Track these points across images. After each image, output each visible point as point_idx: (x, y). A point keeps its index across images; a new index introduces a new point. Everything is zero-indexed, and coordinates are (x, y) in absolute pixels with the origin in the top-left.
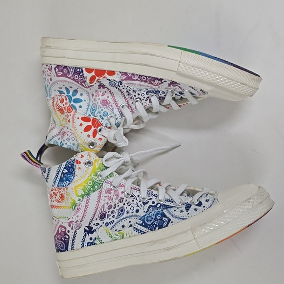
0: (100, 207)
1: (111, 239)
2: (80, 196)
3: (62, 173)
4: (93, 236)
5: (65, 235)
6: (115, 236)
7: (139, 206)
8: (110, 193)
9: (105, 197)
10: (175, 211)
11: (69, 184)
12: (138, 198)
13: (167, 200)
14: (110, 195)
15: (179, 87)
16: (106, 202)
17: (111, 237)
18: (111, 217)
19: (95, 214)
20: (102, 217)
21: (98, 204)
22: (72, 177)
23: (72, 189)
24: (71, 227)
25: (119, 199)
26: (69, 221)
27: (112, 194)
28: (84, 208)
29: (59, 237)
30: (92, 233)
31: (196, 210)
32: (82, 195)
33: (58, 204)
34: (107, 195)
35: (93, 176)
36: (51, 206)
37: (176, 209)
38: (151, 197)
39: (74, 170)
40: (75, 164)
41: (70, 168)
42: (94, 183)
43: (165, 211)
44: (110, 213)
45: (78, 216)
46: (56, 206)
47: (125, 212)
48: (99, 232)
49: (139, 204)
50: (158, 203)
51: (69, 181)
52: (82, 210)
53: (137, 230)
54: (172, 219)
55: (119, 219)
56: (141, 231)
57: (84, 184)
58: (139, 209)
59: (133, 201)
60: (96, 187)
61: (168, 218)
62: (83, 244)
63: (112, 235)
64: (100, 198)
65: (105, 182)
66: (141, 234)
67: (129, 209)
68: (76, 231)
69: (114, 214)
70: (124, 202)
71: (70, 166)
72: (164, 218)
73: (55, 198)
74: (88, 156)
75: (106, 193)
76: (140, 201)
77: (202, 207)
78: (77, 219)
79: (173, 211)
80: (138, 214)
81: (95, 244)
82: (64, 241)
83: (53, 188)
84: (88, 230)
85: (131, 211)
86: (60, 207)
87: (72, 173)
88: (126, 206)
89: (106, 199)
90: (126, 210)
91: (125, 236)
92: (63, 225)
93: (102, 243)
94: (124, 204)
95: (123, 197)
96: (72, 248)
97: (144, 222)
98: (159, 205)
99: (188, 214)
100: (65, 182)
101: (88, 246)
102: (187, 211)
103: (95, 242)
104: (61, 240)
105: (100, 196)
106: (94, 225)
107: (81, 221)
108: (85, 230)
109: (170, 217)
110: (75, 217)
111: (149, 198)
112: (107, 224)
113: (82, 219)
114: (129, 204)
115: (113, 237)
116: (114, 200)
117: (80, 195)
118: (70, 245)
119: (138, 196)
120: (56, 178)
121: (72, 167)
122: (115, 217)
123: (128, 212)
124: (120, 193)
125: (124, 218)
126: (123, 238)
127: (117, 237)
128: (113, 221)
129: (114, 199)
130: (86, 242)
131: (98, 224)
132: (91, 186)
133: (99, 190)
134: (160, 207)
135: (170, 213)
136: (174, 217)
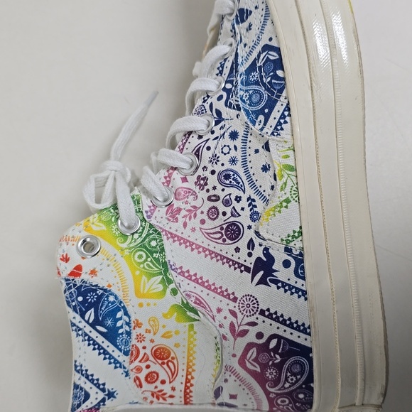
0: (206, 243)
1: (293, 204)
2: (166, 288)
3: (93, 325)
4: (279, 256)
5: (269, 351)
6: (288, 189)
7: (222, 132)
8: (179, 210)
9: (185, 225)
11: (126, 313)
12: (205, 138)
13: (221, 73)
14: (183, 213)
16: (198, 225)
17: (288, 201)
18: (238, 206)
19: (223, 257)
20: (233, 232)
21: (198, 247)
22: (111, 299)
23: (141, 305)
24: (247, 327)
25: (197, 189)
26: (229, 336)
27: (183, 206)
28: (199, 288)
29: (271, 374)
30: (271, 260)
32: (162, 281)
33: (180, 373)
34: (181, 220)
35: (125, 245)
36: (186, 403)
37: (241, 46)
39: (93, 289)
40: (78, 281)
41: (85, 300)
42: (142, 246)
43: (242, 69)
44: (228, 210)
45: (219, 310)
46: (188, 381)
47: (233, 167)
48: (271, 237)
49: (218, 133)
50: (225, 88)
51: (118, 309)
52: (204, 295)
53: (278, 128)
54: (264, 41)
55: (246, 183)
56: (283, 117)
57: (138, 273)
58: (230, 131)
59: (209, 148)
60: (154, 243)
61: (259, 56)
62: (298, 290)
63: (282, 199)
64: (186, 241)
65: (149, 217)
66: (290, 115)
67: (225, 159)
68: (262, 312)
69: (233, 198)
70: (207, 174)
71: (80, 299)
73: (163, 382)
74: (71, 243)
75: (177, 220)
76: (213, 132)
78: (226, 313)
80: (241, 133)
81: (301, 255)
82: (285, 356)
83: (133, 375)
84: (262, 273)
85: (233, 153)
86: (189, 367)
87: (100, 297)
88: (218, 168)
89: (190, 224)
90: (227, 166)
91: (291, 162)
92: (239, 354)
93: (301, 233)
94: (213, 172)
95: (194, 178)
96: (304, 331)
97: (261, 112)
100: (119, 324)
101: (304, 278)
102: (250, 13)
103: (296, 252)
104: (279, 367)
105: (180, 239)
106: (250, 255)
107: (235, 300)
108: (262, 281)
109: (259, 48)
110: (219, 317)
112: (255, 216)
113: (228, 296)
114: (215, 159)
115: (288, 195)
116: (198, 203)
117: (161, 287)
118: (296, 337)
119: (200, 137)
120: (105, 353)
121: (84, 294)
122: (240, 193)
123: (233, 161)
124: (185, 185)
125: (247, 171)
126: (293, 169)
127: (290, 184)
128: (249, 199)
129: (194, 203)
130: (294, 280)
131: (251, 244)
132: (147, 257)
133: (164, 238)
134: (231, 82)
136: (259, 39)
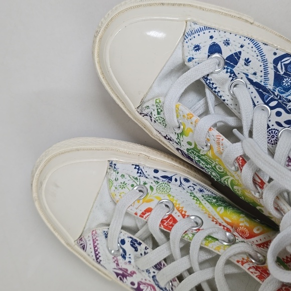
10: (255, 74)
15: (118, 265)
31: (227, 43)
37: (251, 77)
38: (276, 127)
43: (270, 85)
50: (272, 108)
54: (271, 58)
61: (275, 68)
72: (282, 73)
77: (214, 40)
79: (259, 74)
98: (273, 104)
99: (242, 46)
102: (240, 53)
109: (271, 66)
111: (279, 128)
134: (272, 100)
135: (266, 74)
136: (264, 61)
